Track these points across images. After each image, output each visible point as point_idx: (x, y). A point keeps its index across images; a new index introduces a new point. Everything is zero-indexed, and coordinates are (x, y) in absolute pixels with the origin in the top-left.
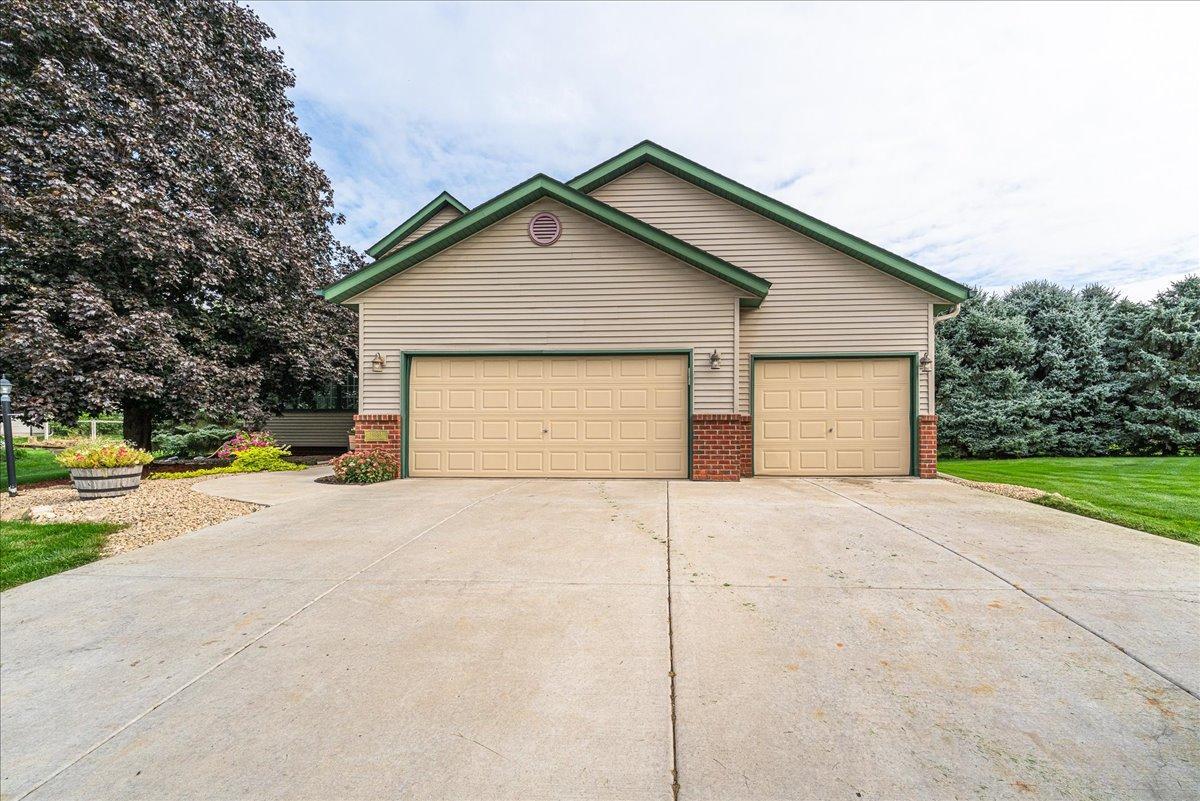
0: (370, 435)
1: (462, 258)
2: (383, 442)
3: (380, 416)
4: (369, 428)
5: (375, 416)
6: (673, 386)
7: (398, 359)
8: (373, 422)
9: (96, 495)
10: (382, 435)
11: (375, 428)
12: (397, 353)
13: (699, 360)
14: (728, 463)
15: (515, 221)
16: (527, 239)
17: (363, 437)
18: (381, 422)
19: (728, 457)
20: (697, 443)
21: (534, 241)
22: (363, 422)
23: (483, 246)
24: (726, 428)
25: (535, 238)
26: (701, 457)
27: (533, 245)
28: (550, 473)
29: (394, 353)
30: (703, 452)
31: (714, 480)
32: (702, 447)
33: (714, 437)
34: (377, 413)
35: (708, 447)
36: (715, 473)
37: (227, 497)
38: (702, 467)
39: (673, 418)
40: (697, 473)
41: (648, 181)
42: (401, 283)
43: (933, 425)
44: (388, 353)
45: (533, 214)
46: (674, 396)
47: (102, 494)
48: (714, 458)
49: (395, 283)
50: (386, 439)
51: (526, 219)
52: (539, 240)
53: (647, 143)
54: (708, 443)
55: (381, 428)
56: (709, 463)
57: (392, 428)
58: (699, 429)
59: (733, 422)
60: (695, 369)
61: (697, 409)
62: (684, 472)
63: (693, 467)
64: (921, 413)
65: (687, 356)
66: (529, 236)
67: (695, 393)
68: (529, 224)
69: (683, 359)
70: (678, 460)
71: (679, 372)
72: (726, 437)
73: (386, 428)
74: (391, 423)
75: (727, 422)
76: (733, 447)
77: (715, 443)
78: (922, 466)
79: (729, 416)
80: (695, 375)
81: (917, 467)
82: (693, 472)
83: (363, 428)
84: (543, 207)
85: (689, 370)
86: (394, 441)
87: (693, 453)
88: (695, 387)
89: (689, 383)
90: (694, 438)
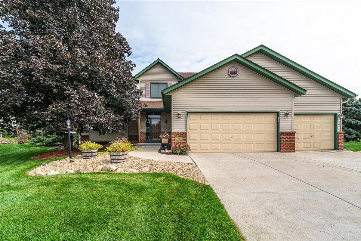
0: (177, 139)
1: (206, 81)
2: (181, 141)
3: (180, 132)
4: (176, 136)
5: (179, 132)
6: (272, 123)
7: (185, 114)
8: (179, 134)
9: (120, 161)
10: (181, 138)
11: (178, 136)
12: (184, 112)
13: (281, 115)
14: (291, 147)
15: (223, 69)
17: (175, 139)
18: (181, 134)
19: (291, 145)
20: (282, 140)
21: (230, 76)
22: (174, 134)
23: (213, 77)
24: (291, 136)
25: (230, 74)
26: (284, 145)
28: (233, 150)
30: (284, 143)
31: (287, 152)
33: (287, 139)
35: (285, 142)
36: (287, 150)
37: (170, 161)
38: (284, 148)
39: (272, 133)
40: (282, 150)
41: (259, 58)
42: (186, 88)
43: (343, 135)
44: (182, 111)
45: (229, 67)
46: (273, 126)
47: (121, 161)
48: (287, 145)
49: (184, 88)
51: (227, 68)
52: (232, 76)
53: (262, 46)
54: (286, 140)
55: (180, 136)
56: (286, 147)
57: (184, 136)
58: (282, 136)
59: (293, 134)
60: (280, 117)
61: (281, 130)
62: (276, 149)
63: (280, 148)
64: (339, 131)
65: (278, 113)
66: (228, 74)
67: (280, 125)
68: (228, 70)
69: (276, 114)
70: (274, 146)
71: (274, 118)
72: (291, 139)
73: (182, 136)
74: (184, 134)
75: (291, 134)
76: (293, 142)
77: (288, 140)
78: (339, 147)
79: (292, 132)
80: (280, 119)
81: (337, 147)
82: (278, 150)
83: (174, 136)
84: (233, 65)
85: (278, 118)
86: (186, 141)
87: (281, 143)
88: (280, 123)
89: (278, 122)
90: (281, 139)
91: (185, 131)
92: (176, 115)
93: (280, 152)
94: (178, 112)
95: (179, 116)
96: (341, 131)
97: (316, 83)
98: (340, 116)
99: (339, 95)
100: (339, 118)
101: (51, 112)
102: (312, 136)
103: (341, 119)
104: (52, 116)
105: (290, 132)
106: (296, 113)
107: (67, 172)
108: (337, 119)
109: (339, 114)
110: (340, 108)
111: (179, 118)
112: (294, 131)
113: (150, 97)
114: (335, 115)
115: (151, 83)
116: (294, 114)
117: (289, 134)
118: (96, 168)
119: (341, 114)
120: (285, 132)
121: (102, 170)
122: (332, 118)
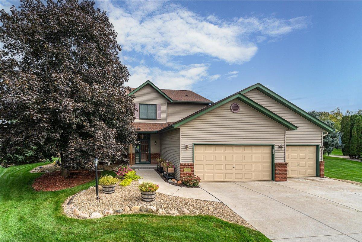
0: (185, 170)
1: (211, 115)
3: (189, 164)
4: (185, 167)
5: (187, 164)
6: (268, 154)
7: (191, 146)
8: (187, 166)
10: (189, 170)
11: (187, 167)
13: (276, 147)
14: (284, 176)
15: (227, 105)
16: (230, 110)
17: (183, 170)
18: (189, 166)
19: (284, 175)
22: (183, 166)
23: (217, 112)
24: (284, 166)
25: (233, 110)
26: (278, 175)
27: (231, 112)
28: (235, 180)
29: (190, 144)
31: (281, 181)
32: (278, 172)
33: (281, 169)
34: (188, 162)
35: (279, 172)
36: (281, 179)
38: (278, 177)
39: (267, 163)
40: (277, 179)
44: (189, 144)
45: (232, 103)
46: (269, 157)
50: (190, 171)
53: (259, 84)
54: (280, 171)
55: (188, 167)
56: (280, 176)
57: (192, 167)
58: (277, 167)
59: (286, 165)
60: (275, 150)
61: (276, 161)
62: (271, 178)
63: (275, 177)
64: (320, 160)
65: (273, 146)
66: (231, 110)
67: (275, 157)
68: (231, 106)
69: (271, 147)
70: (269, 175)
71: (269, 150)
72: (284, 169)
73: (190, 167)
74: (191, 166)
75: (284, 165)
76: (286, 172)
77: (281, 171)
78: (320, 174)
79: (285, 163)
80: (275, 152)
81: (318, 175)
82: (273, 179)
83: (183, 167)
84: (235, 101)
85: (273, 150)
86: (193, 171)
87: (276, 173)
88: (275, 155)
89: (273, 154)
90: (275, 169)
91: (192, 163)
92: (184, 147)
93: (275, 181)
94: (186, 144)
95: (188, 148)
96: (322, 160)
97: (302, 118)
98: (321, 147)
99: (320, 129)
100: (320, 149)
101: (74, 149)
102: (298, 165)
103: (322, 150)
104: (75, 154)
105: (283, 163)
106: (288, 145)
107: (108, 213)
108: (319, 150)
109: (320, 145)
110: (321, 140)
111: (187, 150)
112: (286, 162)
113: (139, 118)
114: (317, 146)
115: (140, 104)
116: (287, 145)
117: (283, 165)
118: (133, 208)
119: (322, 146)
120: (280, 163)
121: (140, 210)
122: (314, 149)
